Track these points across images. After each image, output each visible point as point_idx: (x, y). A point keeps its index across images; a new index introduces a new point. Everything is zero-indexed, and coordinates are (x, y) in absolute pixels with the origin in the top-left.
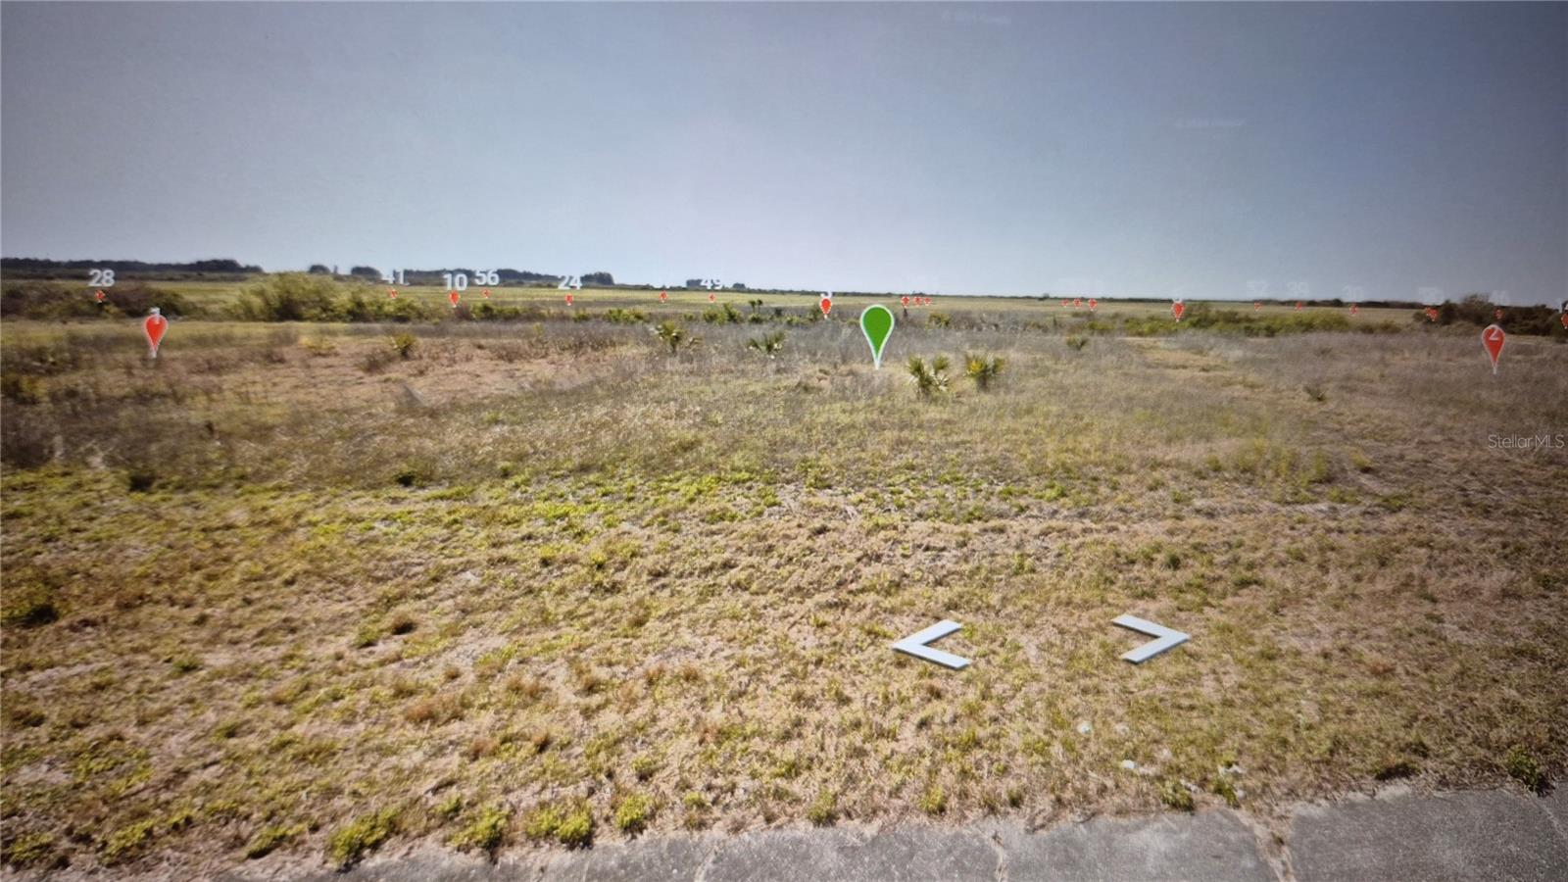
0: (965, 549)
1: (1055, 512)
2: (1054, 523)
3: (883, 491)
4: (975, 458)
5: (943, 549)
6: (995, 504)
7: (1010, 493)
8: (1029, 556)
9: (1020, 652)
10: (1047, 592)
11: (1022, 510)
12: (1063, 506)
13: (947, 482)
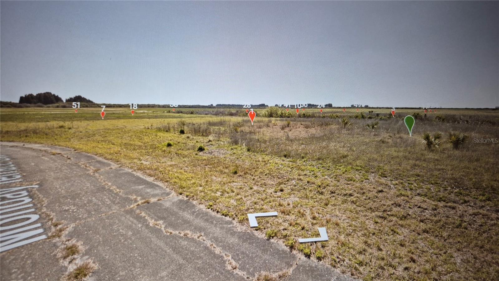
0: (435, 212)
1: (483, 207)
2: (481, 211)
3: (405, 182)
4: (446, 176)
5: (426, 209)
6: (453, 196)
7: (461, 194)
8: (465, 222)
9: (453, 259)
10: (471, 239)
11: (465, 202)
12: (488, 205)
13: (432, 184)
